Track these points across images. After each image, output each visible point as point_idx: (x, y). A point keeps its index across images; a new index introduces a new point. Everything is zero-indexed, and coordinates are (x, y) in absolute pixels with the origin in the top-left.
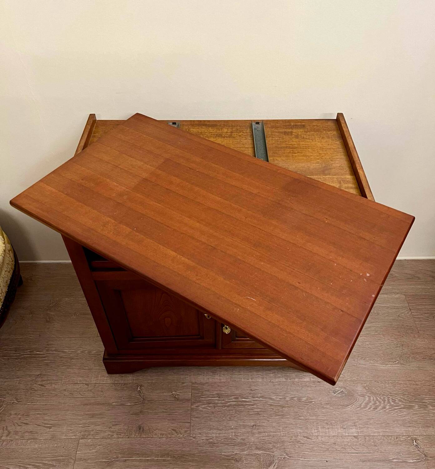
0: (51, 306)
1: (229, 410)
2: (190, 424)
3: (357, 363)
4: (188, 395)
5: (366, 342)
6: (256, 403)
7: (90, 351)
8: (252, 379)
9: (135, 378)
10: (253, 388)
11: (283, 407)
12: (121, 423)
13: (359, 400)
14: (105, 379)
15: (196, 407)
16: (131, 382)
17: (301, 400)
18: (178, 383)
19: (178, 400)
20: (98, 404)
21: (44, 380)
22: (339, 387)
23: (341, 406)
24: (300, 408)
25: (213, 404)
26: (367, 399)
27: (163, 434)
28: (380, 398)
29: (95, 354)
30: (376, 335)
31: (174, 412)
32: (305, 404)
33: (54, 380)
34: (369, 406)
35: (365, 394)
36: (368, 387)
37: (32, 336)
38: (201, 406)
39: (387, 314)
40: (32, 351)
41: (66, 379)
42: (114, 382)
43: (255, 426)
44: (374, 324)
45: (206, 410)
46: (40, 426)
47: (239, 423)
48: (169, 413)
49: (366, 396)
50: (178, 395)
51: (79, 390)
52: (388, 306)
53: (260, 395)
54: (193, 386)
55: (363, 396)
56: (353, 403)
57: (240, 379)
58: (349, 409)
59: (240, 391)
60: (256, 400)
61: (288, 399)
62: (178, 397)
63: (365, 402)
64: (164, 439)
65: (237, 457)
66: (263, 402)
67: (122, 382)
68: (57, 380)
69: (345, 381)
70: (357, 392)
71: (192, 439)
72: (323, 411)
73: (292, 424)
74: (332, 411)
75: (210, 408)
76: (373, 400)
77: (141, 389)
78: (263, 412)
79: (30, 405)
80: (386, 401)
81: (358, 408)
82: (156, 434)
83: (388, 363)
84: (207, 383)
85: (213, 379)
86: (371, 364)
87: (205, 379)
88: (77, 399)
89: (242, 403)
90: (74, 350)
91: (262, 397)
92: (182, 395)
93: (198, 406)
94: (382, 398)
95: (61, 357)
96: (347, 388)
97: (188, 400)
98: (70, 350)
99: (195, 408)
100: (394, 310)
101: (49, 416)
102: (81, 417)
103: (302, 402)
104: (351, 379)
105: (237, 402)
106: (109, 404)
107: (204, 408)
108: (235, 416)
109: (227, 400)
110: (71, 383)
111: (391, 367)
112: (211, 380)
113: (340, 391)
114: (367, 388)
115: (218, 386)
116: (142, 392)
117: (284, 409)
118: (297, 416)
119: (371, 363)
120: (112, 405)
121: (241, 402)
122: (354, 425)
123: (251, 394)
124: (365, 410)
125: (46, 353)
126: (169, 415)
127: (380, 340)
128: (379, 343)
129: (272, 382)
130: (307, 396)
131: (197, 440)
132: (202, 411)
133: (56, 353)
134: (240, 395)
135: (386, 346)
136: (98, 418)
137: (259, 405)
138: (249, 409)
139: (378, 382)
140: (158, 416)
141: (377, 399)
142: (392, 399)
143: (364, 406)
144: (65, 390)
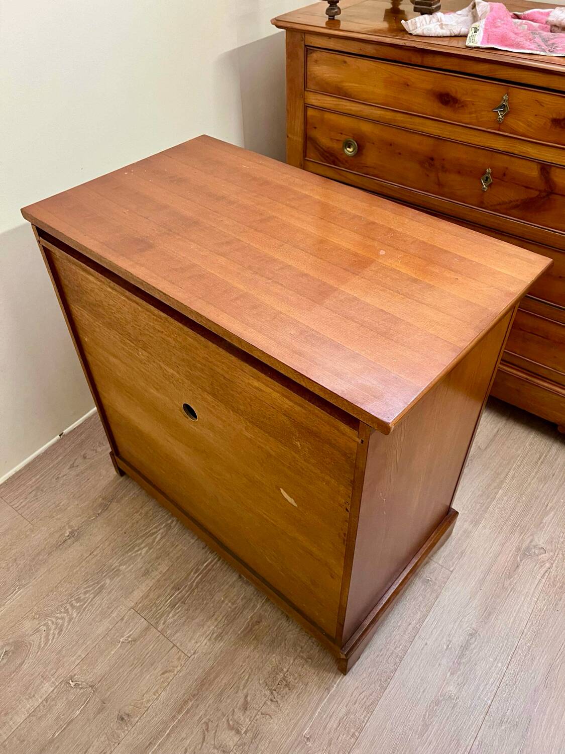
2: (175, 647)
4: (142, 623)
14: (11, 723)
16: (52, 689)
19: (135, 640)
25: (178, 602)
27: (157, 691)
42: (28, 715)
47: (224, 590)
48: (139, 664)
50: (129, 637)
62: (131, 639)
64: (163, 693)
65: (255, 619)
67: (40, 701)
71: (194, 657)
77: (76, 681)
82: (148, 701)
85: (153, 580)
92: (134, 632)
93: (165, 622)
97: (147, 629)
99: (164, 626)
105: (202, 573)
106: (51, 742)
109: (189, 583)
115: (165, 580)
116: (80, 683)
120: (56, 738)
126: (142, 665)
131: (200, 652)
140: (129, 682)
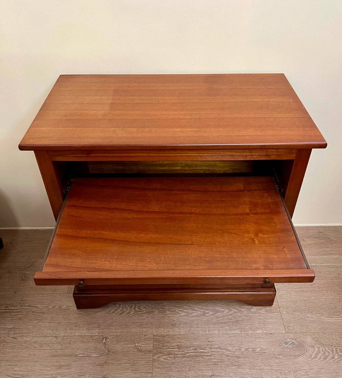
0: (27, 266)
1: (189, 361)
2: (151, 374)
3: (305, 316)
4: (150, 347)
5: (311, 297)
6: (213, 354)
7: (61, 306)
8: (209, 332)
9: (101, 331)
10: (210, 339)
11: (239, 357)
12: (86, 374)
13: (309, 351)
14: (73, 331)
15: (158, 357)
16: (96, 334)
17: (255, 351)
18: (141, 335)
19: (140, 351)
20: (65, 356)
21: (16, 334)
22: (290, 338)
23: (293, 356)
24: (256, 358)
25: (173, 355)
26: (317, 349)
28: (329, 349)
29: (64, 309)
30: (320, 291)
31: (137, 363)
32: (259, 355)
33: (25, 333)
34: (319, 357)
35: (314, 345)
36: (317, 338)
37: (8, 293)
38: (162, 357)
39: (328, 273)
40: (7, 307)
41: (37, 332)
42: (81, 335)
43: (213, 376)
44: (317, 281)
45: (167, 360)
46: (10, 376)
47: (198, 373)
48: (131, 364)
49: (316, 347)
50: (140, 346)
51: (48, 342)
52: (329, 265)
53: (217, 346)
54: (154, 338)
55: (313, 347)
56: (304, 353)
57: (198, 331)
58: (301, 359)
59: (198, 342)
60: (214, 351)
61: (243, 350)
62: (140, 348)
63: (315, 352)
66: (220, 353)
67: (89, 335)
68: (28, 333)
69: (295, 333)
70: (307, 343)
72: (276, 361)
73: (248, 374)
74: (285, 361)
75: (170, 359)
76: (323, 350)
77: (106, 341)
78: (221, 362)
79: (2, 356)
80: (334, 352)
81: (309, 358)
83: (334, 317)
84: (168, 335)
85: (173, 332)
86: (317, 317)
87: (166, 332)
88: (46, 351)
90: (45, 306)
91: (219, 348)
92: (144, 346)
93: (159, 357)
94: (330, 348)
95: (33, 312)
96: (298, 339)
97: (150, 351)
98: (42, 306)
100: (334, 269)
101: (18, 367)
102: (49, 369)
103: (256, 353)
104: (300, 331)
105: (196, 353)
106: (76, 356)
107: (164, 359)
108: (194, 367)
109: (186, 351)
110: (41, 336)
111: (336, 320)
112: (171, 333)
113: (291, 343)
114: (316, 340)
115: (178, 338)
116: (107, 344)
117: (239, 359)
118: (252, 366)
119: (317, 316)
120: (79, 356)
121: (200, 353)
122: (307, 375)
123: (208, 346)
124: (316, 360)
125: (20, 309)
127: (324, 295)
128: (323, 298)
129: (228, 334)
130: (261, 347)
132: (163, 362)
133: (29, 308)
134: (198, 347)
135: (330, 301)
136: (65, 369)
137: (216, 355)
138: (207, 360)
139: (325, 334)
140: (121, 366)
141: (326, 349)
142: (340, 350)
143: (315, 357)
144: (36, 342)
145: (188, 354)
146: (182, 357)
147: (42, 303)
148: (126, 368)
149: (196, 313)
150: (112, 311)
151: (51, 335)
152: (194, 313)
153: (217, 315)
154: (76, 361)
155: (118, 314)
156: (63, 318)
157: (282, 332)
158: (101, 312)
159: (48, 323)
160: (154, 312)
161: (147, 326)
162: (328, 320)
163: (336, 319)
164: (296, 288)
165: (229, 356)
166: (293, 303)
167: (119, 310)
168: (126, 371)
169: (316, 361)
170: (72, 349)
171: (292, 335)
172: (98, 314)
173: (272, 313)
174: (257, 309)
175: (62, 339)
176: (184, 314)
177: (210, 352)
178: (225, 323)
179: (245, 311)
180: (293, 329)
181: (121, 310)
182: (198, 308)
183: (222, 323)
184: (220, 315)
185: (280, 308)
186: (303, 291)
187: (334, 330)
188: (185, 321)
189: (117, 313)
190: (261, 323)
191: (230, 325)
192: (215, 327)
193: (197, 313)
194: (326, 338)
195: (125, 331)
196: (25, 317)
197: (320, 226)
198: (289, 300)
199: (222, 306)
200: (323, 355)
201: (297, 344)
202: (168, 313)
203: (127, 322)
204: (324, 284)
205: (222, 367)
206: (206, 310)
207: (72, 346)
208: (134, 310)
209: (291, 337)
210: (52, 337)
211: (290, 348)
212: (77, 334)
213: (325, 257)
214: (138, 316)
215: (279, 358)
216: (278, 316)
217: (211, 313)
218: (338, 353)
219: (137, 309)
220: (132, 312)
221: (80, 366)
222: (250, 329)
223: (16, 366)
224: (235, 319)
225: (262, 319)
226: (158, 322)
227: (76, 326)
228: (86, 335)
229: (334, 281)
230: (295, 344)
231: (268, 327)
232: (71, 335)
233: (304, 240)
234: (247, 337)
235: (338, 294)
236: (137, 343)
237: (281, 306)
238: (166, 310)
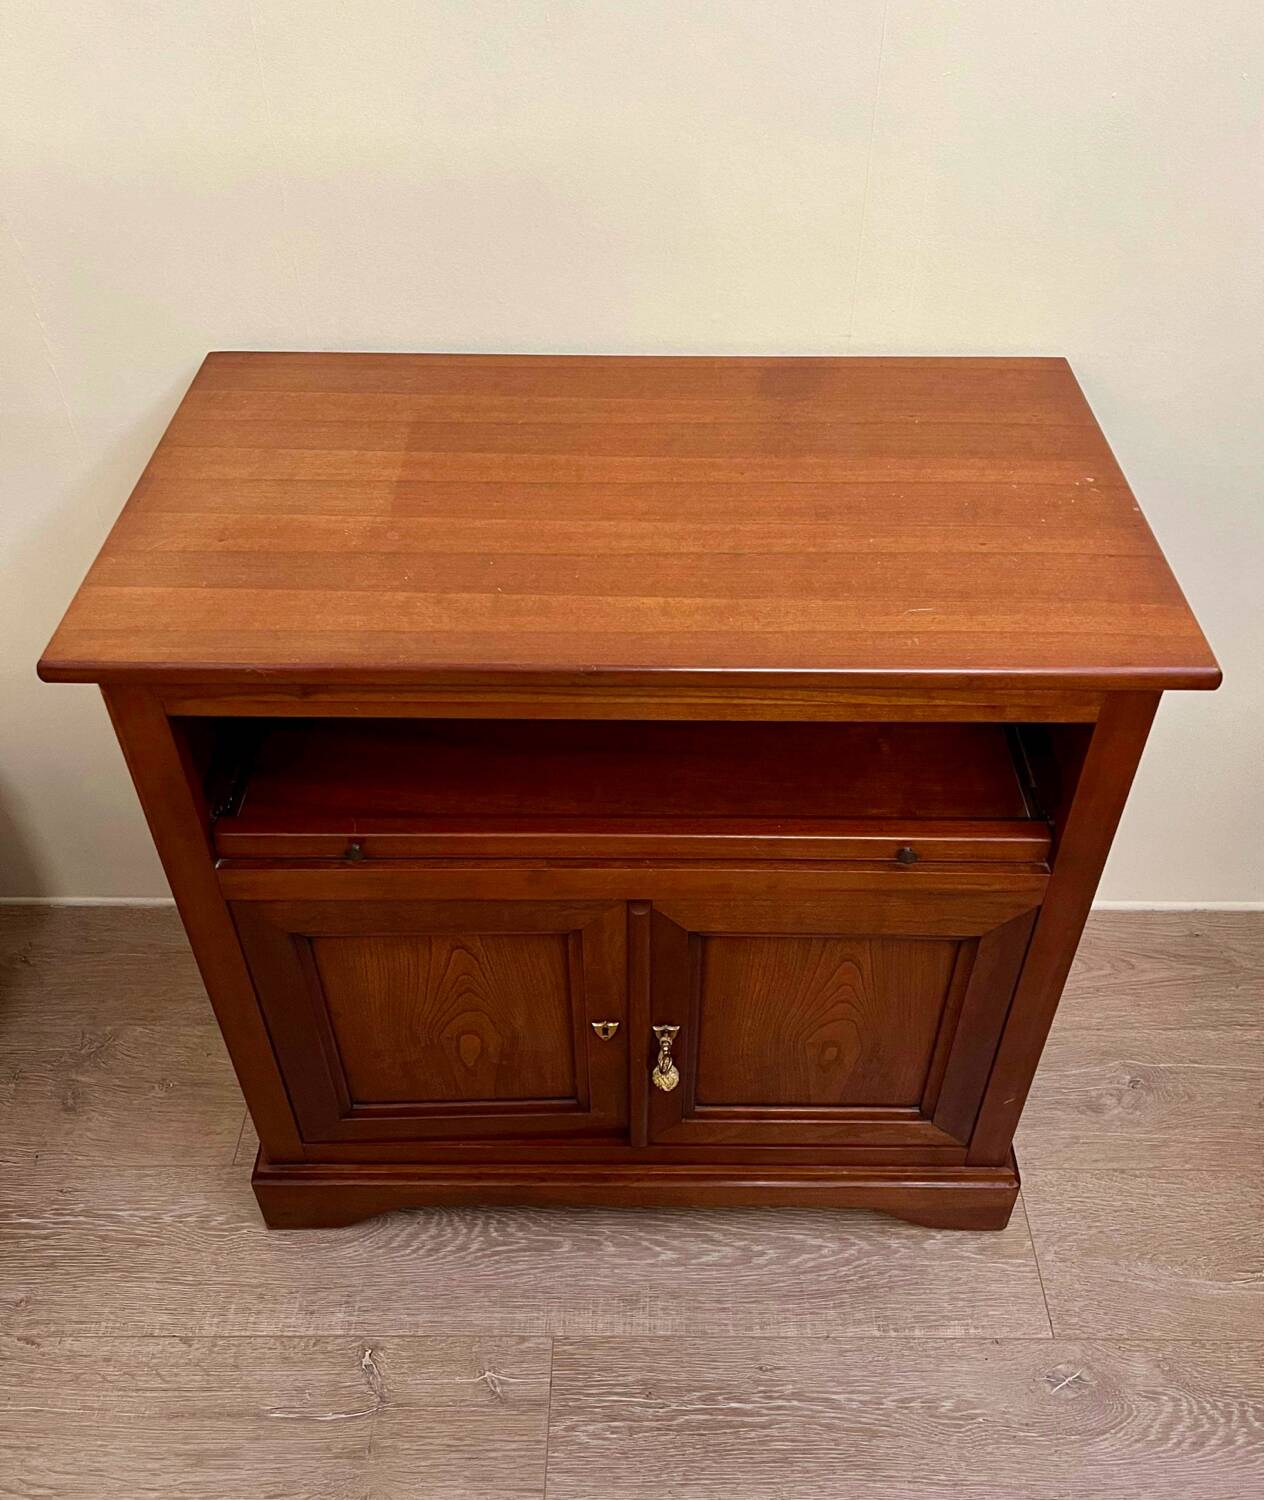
1: (683, 1445)
3: (1126, 1272)
5: (1154, 1196)
6: (779, 1418)
7: (207, 1216)
8: (762, 1328)
9: (354, 1319)
10: (767, 1361)
11: (874, 1435)
12: (295, 1491)
13: (1139, 1412)
14: (252, 1319)
15: (567, 1429)
16: (340, 1332)
17: (937, 1408)
18: (504, 1339)
19: (502, 1401)
20: (219, 1416)
21: (37, 1323)
22: (1068, 1362)
23: (1077, 1434)
24: (936, 1438)
25: (624, 1420)
26: (1169, 1408)
28: (1215, 1407)
29: (218, 1227)
30: (1187, 1173)
31: (487, 1451)
32: (950, 1426)
33: (70, 1321)
34: (1175, 1437)
35: (1160, 1389)
36: (1170, 1361)
37: (10, 1159)
38: (584, 1428)
39: (1220, 1099)
40: (6, 1216)
41: (112, 1317)
42: (279, 1334)
45: (601, 1442)
46: (11, 1492)
48: (469, 1452)
49: (1165, 1398)
50: (502, 1383)
51: (155, 1361)
52: (1222, 1070)
53: (790, 1387)
54: (557, 1352)
55: (1153, 1396)
56: (1120, 1423)
57: (723, 1327)
58: (1104, 1444)
59: (720, 1372)
60: (779, 1408)
61: (888, 1404)
62: (502, 1391)
63: (1163, 1418)
66: (804, 1416)
67: (311, 1332)
68: (82, 1323)
69: (1087, 1339)
70: (1132, 1381)
72: (1013, 1451)
74: (1046, 1452)
75: (615, 1436)
76: (1191, 1412)
77: (374, 1361)
78: (804, 1452)
80: (1235, 1418)
81: (1137, 1441)
83: (1236, 1277)
84: (607, 1340)
86: (1174, 1279)
87: (600, 1326)
88: (148, 1394)
89: (729, 1418)
90: (148, 1214)
91: (799, 1395)
92: (514, 1383)
93: (572, 1428)
94: (1219, 1404)
95: (104, 1238)
96: (1097, 1366)
97: (537, 1404)
98: (136, 1213)
99: (564, 1433)
100: (1244, 1083)
101: (44, 1454)
102: (156, 1465)
103: (940, 1418)
104: (1109, 1332)
105: (711, 1415)
106: (260, 1416)
107: (594, 1435)
108: (703, 1469)
109: (674, 1407)
110: (130, 1333)
111: (1244, 1289)
112: (619, 1330)
113: (1070, 1379)
114: (1167, 1368)
116: (376, 1371)
117: (874, 1442)
118: (923, 1470)
119: (1176, 1274)
120: (271, 1420)
121: (727, 1414)
123: (759, 1385)
124: (1163, 1452)
125: (54, 1223)
126: (470, 1459)
127: (1202, 1190)
128: (1199, 1201)
129: (834, 1338)
130: (958, 1396)
132: (586, 1447)
133: (85, 1223)
134: (721, 1388)
135: (1226, 1213)
136: (218, 1468)
137: (788, 1425)
138: (754, 1443)
139: (1203, 1346)
140: (429, 1462)
141: (1203, 1408)
142: (1257, 1410)
143: (1159, 1436)
144: (109, 1360)
145: (681, 1420)
146: (659, 1429)
147: (137, 1202)
148: (448, 1468)
149: (715, 1251)
150: (399, 1239)
151: (165, 1333)
152: (706, 1252)
153: (795, 1261)
154: (257, 1439)
155: (421, 1252)
156: (214, 1262)
157: (1040, 1336)
158: (356, 1243)
159: (157, 1282)
160: (559, 1245)
161: (531, 1302)
162: (1215, 1292)
163: (1246, 1286)
164: (1096, 1161)
165: (838, 1429)
166: (1084, 1218)
167: (424, 1237)
168: (448, 1483)
169: (1164, 1455)
170: (243, 1389)
171: (1075, 1350)
172: (348, 1251)
173: (1005, 1257)
174: (946, 1239)
175: (209, 1350)
176: (669, 1255)
177: (765, 1411)
178: (825, 1295)
179: (902, 1249)
180: (1082, 1326)
181: (433, 1237)
182: (725, 1233)
183: (812, 1296)
184: (806, 1261)
185: (1035, 1240)
186: (1123, 1171)
187: (1236, 1331)
188: (673, 1284)
189: (419, 1249)
190: (963, 1300)
191: (842, 1305)
192: (784, 1311)
193: (719, 1251)
194: (1206, 1362)
195: (445, 1319)
196: (72, 1258)
197: (1196, 913)
198: (1069, 1205)
199: (813, 1226)
200: (1190, 1428)
201: (1094, 1383)
202: (612, 1249)
203: (455, 1283)
204: (1201, 1146)
205: (808, 1472)
206: (756, 1241)
207: (244, 1378)
208: (481, 1239)
209: (1072, 1358)
210: (172, 1340)
211: (1068, 1401)
212: (267, 1328)
213: (1211, 1034)
214: (498, 1262)
215: (1026, 1442)
216: (1027, 1269)
217: (772, 1253)
218: (1247, 1421)
219: (495, 1234)
220: (475, 1246)
221: (272, 1457)
222: (919, 1319)
223: (35, 1453)
224: (862, 1278)
225: (966, 1283)
226: (571, 1286)
227: (261, 1297)
228: (298, 1334)
229: (1241, 1134)
230: (1086, 1386)
231: (988, 1316)
232: (243, 1333)
233: (1133, 967)
234: (906, 1353)
235: (1254, 1185)
236: (490, 1371)
237: (1038, 1230)
238: (601, 1239)
